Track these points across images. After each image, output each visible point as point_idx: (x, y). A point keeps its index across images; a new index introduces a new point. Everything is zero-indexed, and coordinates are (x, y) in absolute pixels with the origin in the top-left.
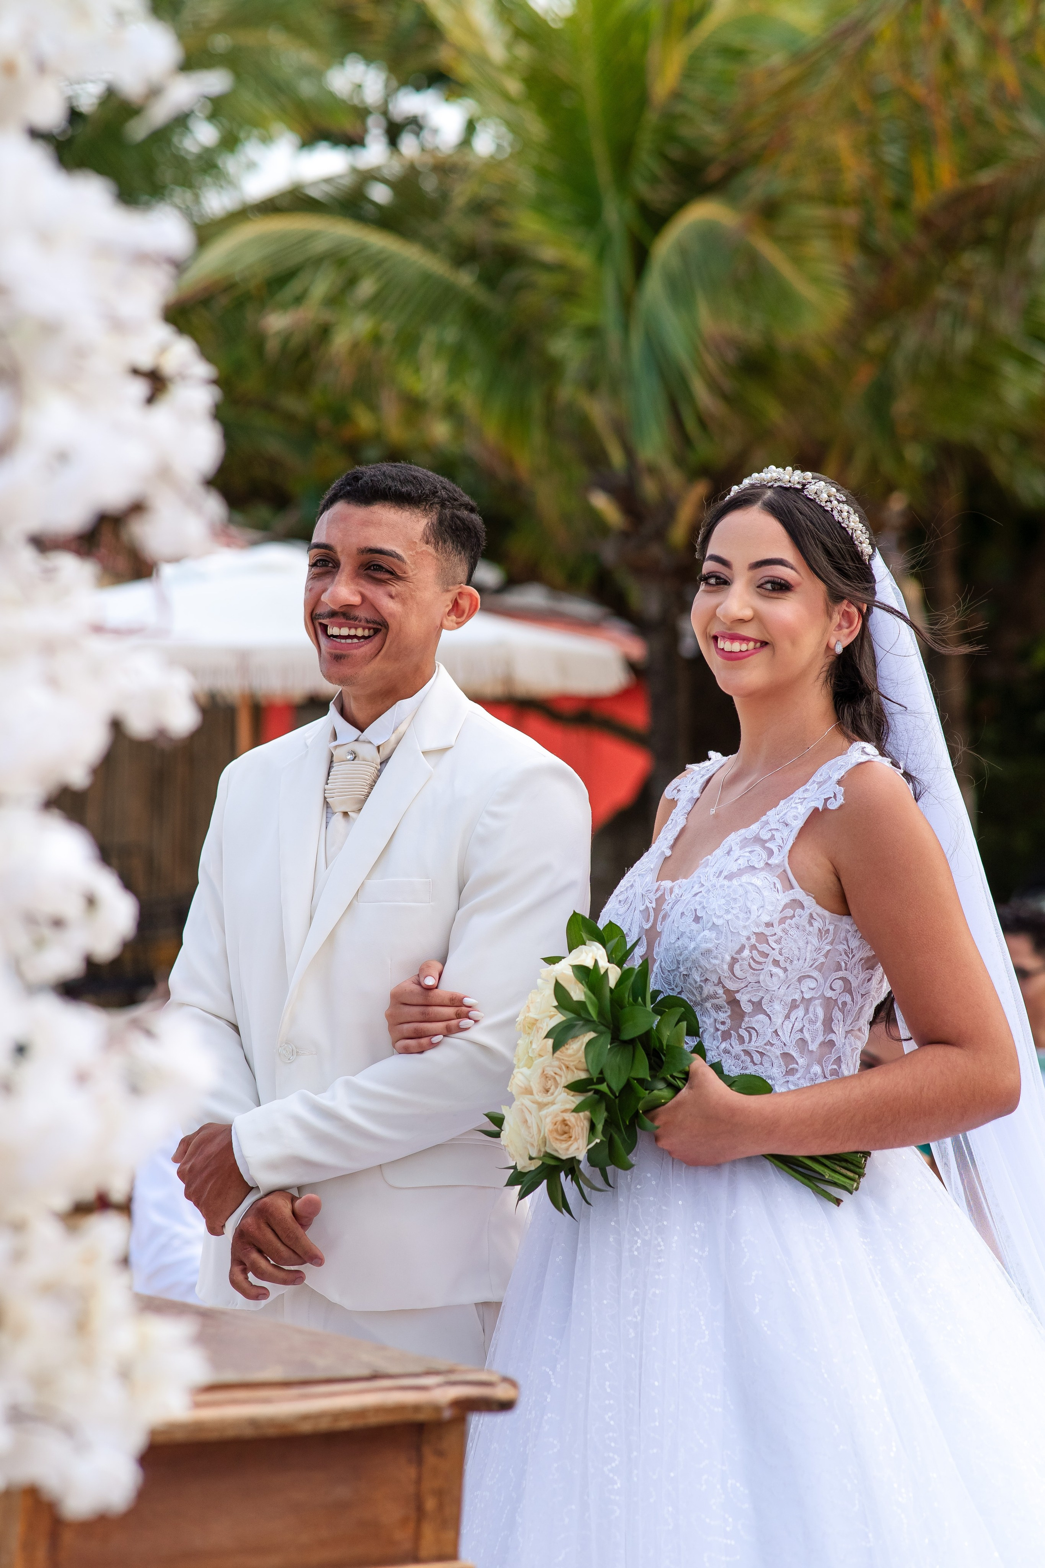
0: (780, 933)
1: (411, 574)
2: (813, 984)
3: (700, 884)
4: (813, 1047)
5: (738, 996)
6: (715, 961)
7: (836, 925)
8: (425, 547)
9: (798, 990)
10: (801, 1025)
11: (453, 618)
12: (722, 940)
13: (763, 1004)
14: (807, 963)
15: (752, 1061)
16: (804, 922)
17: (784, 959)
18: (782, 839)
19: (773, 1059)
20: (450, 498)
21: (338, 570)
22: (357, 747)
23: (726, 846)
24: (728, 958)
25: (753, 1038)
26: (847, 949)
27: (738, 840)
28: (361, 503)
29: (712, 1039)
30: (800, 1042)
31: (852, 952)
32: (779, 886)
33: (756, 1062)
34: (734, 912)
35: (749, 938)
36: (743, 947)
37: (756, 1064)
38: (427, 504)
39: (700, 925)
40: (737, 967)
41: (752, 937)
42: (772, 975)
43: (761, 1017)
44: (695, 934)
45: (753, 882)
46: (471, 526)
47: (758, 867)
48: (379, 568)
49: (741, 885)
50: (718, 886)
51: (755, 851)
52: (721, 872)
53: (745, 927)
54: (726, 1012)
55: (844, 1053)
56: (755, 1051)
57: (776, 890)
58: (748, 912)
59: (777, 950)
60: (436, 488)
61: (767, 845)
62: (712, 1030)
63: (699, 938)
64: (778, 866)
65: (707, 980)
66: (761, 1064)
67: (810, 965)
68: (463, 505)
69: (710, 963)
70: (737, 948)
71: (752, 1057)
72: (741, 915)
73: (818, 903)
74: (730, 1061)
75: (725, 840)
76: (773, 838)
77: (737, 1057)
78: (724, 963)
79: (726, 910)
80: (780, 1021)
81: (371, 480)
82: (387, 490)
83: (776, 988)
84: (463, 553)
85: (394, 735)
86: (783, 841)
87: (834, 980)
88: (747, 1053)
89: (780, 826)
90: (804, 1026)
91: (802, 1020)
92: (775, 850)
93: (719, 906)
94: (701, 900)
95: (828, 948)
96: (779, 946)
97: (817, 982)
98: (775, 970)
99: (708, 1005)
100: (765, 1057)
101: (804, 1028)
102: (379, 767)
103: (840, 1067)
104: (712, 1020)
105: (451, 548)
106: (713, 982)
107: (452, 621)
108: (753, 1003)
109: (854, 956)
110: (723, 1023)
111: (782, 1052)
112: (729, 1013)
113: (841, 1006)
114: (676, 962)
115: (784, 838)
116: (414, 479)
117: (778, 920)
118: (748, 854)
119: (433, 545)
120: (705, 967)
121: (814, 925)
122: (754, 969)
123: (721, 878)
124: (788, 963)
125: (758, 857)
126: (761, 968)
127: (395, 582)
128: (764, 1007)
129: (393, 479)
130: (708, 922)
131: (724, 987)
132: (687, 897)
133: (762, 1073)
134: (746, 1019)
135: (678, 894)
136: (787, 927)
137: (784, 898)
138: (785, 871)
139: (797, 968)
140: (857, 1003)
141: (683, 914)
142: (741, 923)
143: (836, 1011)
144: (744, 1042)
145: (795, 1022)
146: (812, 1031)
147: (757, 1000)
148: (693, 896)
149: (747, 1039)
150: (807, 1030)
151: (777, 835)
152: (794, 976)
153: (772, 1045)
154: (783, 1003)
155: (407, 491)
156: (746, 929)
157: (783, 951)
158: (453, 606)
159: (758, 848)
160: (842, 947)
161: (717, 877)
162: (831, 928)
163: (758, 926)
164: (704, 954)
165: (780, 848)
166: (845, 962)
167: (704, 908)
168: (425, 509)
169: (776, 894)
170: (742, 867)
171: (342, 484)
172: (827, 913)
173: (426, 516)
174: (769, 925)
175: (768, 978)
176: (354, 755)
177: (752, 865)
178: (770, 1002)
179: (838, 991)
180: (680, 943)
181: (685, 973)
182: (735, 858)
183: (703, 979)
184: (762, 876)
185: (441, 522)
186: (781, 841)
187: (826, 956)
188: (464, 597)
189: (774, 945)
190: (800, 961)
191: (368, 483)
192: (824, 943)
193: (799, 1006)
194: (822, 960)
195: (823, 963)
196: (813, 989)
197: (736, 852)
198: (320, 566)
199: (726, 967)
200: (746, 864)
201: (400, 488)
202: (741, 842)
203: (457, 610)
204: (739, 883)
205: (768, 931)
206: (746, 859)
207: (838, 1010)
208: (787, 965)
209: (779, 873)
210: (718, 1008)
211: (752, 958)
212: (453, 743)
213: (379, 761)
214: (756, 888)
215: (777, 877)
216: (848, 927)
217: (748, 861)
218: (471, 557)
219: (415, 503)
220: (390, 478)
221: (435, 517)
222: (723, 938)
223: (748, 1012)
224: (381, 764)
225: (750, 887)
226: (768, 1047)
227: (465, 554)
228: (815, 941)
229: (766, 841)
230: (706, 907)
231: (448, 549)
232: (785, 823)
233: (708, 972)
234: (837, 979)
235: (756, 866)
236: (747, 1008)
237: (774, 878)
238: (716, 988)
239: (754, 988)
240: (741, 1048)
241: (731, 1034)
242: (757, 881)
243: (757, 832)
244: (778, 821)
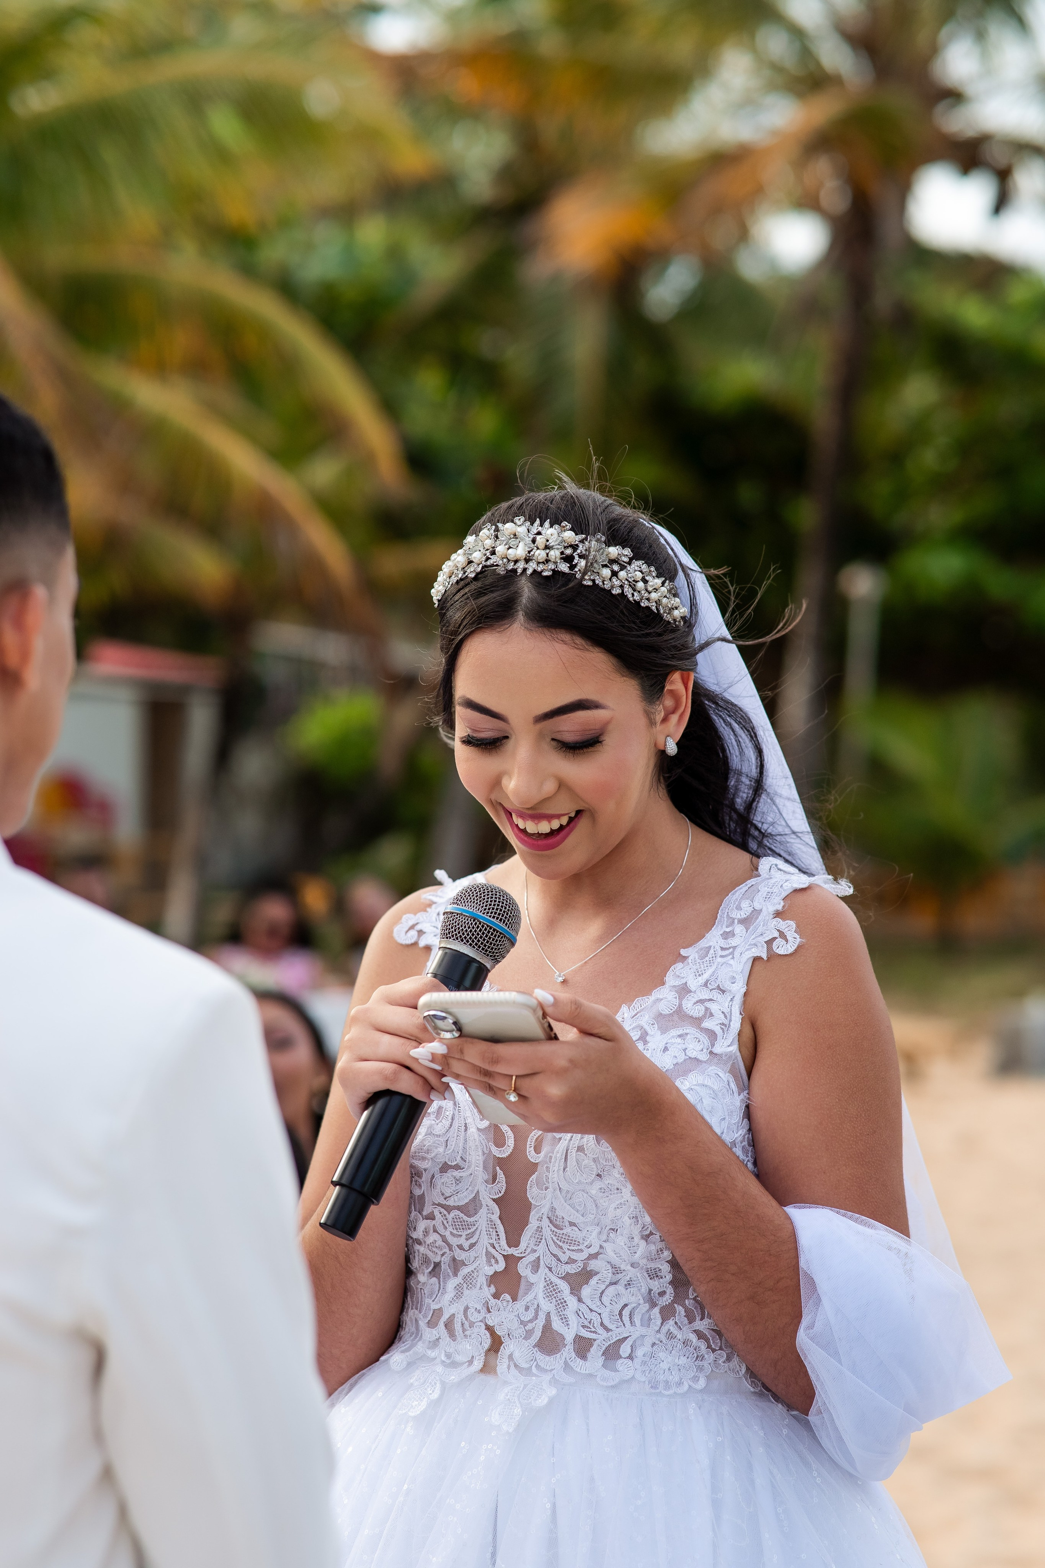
27: (648, 1018)
29: (646, 1319)
32: (733, 1085)
45: (706, 1083)
47: (702, 1059)
51: (687, 1034)
54: (666, 1277)
57: (731, 1093)
61: (700, 1024)
62: (646, 1307)
64: (729, 1056)
76: (709, 1014)
86: (727, 1016)
89: (715, 995)
92: (718, 1030)
115: (723, 1011)
118: (679, 1040)
125: (696, 1045)
138: (735, 1061)
151: (713, 1007)
159: (692, 1031)
165: (723, 1027)
169: (732, 1098)
177: (693, 1057)
182: (661, 1046)
184: (712, 1072)
186: (722, 1016)
197: (659, 1039)
200: (683, 1057)
202: (657, 1021)
204: (688, 1085)
206: (677, 1047)
209: (730, 1065)
215: (728, 1072)
217: (684, 1051)
229: (700, 1019)
232: (720, 989)
235: (700, 1057)
242: (709, 1080)
243: (677, 1004)
244: (706, 985)
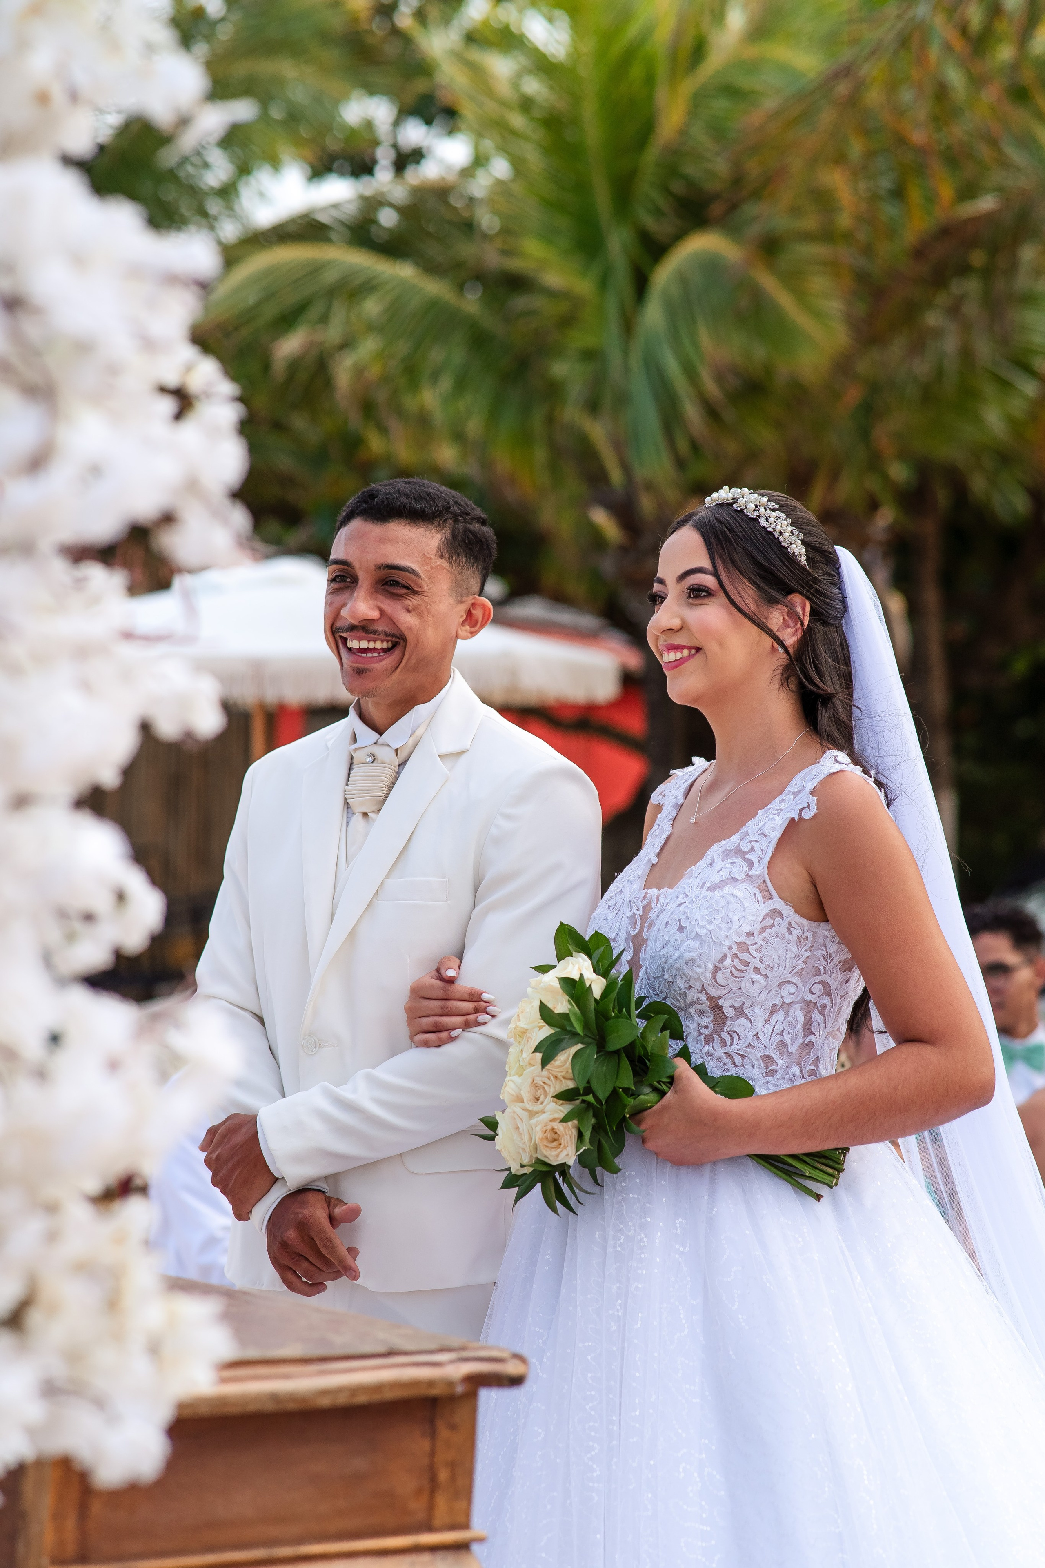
0: (760, 942)
1: (426, 588)
2: (793, 989)
3: (685, 895)
4: (793, 1049)
5: (721, 1002)
6: (699, 969)
7: (814, 932)
8: (440, 562)
9: (778, 995)
10: (781, 1029)
11: (467, 628)
12: (705, 949)
13: (744, 1008)
14: (786, 970)
15: (734, 1064)
16: (783, 930)
17: (764, 966)
18: (762, 850)
19: (754, 1060)
20: (463, 513)
21: (356, 585)
22: (377, 750)
23: (708, 857)
24: (711, 967)
25: (734, 1041)
26: (825, 953)
27: (720, 852)
28: (377, 520)
29: (696, 1042)
30: (780, 1044)
31: (830, 957)
32: (759, 896)
33: (737, 1064)
34: (716, 922)
35: (730, 948)
36: (724, 957)
37: (737, 1066)
38: (441, 520)
39: (684, 935)
40: (719, 975)
41: (733, 946)
42: (753, 982)
43: (743, 1021)
44: (679, 944)
45: (734, 893)
46: (483, 539)
47: (739, 879)
48: (396, 584)
49: (723, 897)
50: (701, 897)
51: (736, 862)
52: (704, 883)
53: (727, 937)
54: (709, 1016)
55: (822, 1053)
56: (737, 1053)
57: (757, 901)
58: (730, 922)
59: (758, 959)
60: (448, 503)
61: (747, 856)
62: (695, 1034)
63: (683, 948)
64: (758, 877)
65: (690, 987)
66: (743, 1065)
67: (790, 971)
68: (475, 519)
69: (693, 971)
70: (720, 957)
71: (733, 1060)
72: (724, 925)
73: (796, 912)
74: (712, 1063)
75: (708, 852)
76: (752, 849)
77: (719, 1060)
78: (707, 972)
79: (709, 920)
80: (760, 1025)
81: (387, 498)
82: (402, 508)
83: (757, 994)
84: (475, 565)
85: (411, 738)
86: (762, 852)
87: (813, 984)
88: (728, 1055)
89: (760, 838)
90: (784, 1029)
91: (782, 1023)
92: (755, 861)
93: (702, 916)
94: (685, 910)
95: (807, 954)
96: (760, 955)
97: (797, 987)
98: (756, 977)
99: (692, 1010)
100: (746, 1059)
101: (784, 1031)
102: (397, 769)
103: (818, 1068)
104: (696, 1024)
105: (464, 561)
106: (697, 989)
107: (466, 631)
108: (735, 1008)
109: (832, 960)
110: (706, 1027)
111: (762, 1055)
112: (712, 1018)
113: (820, 1009)
114: (661, 970)
115: (763, 849)
116: (428, 495)
117: (759, 929)
118: (729, 866)
119: (447, 559)
120: (689, 975)
121: (793, 933)
122: (736, 977)
123: (704, 889)
124: (768, 970)
125: (739, 869)
126: (742, 976)
127: (412, 596)
128: (746, 1011)
129: (408, 497)
130: (692, 931)
131: (707, 993)
132: (672, 906)
133: (743, 1074)
134: (728, 1023)
135: (663, 904)
136: (767, 936)
137: (764, 908)
138: (764, 881)
139: (776, 975)
140: (836, 1005)
141: (667, 923)
142: (723, 933)
143: (816, 1013)
144: (726, 1045)
145: (775, 1025)
146: (792, 1034)
147: (739, 1005)
148: (678, 906)
149: (729, 1042)
150: (787, 1032)
151: (757, 846)
152: (774, 982)
153: (753, 1047)
154: (763, 1007)
155: (421, 508)
156: (728, 938)
157: (764, 959)
158: (467, 616)
159: (739, 860)
160: (820, 953)
161: (701, 888)
162: (810, 935)
163: (739, 936)
164: (688, 962)
165: (760, 859)
166: (823, 967)
167: (688, 918)
168: (439, 525)
169: (756, 905)
170: (724, 878)
171: (358, 502)
172: (805, 922)
173: (440, 531)
174: (750, 934)
175: (749, 985)
176: (373, 758)
177: (733, 876)
178: (751, 1006)
179: (818, 994)
180: (664, 951)
181: (670, 980)
182: (718, 869)
183: (687, 986)
184: (744, 887)
185: (454, 536)
186: (760, 853)
187: (805, 962)
188: (477, 607)
189: (755, 954)
190: (780, 968)
191: (383, 501)
192: (803, 950)
193: (779, 1010)
194: (801, 966)
195: (802, 969)
196: (793, 994)
197: (719, 864)
198: (339, 582)
199: (709, 975)
200: (728, 876)
201: (415, 505)
202: (723, 853)
203: (471, 619)
204: (722, 894)
205: (749, 941)
206: (728, 870)
207: (817, 1013)
208: (768, 972)
209: (759, 883)
210: (701, 1013)
211: (734, 966)
212: (468, 747)
213: (397, 763)
214: (737, 899)
215: (757, 888)
216: (826, 933)
217: (730, 872)
218: (483, 568)
219: (429, 519)
220: (405, 495)
221: (449, 532)
222: (706, 947)
223: (730, 1016)
224: (399, 766)
225: (731, 899)
226: (748, 1050)
227: (477, 566)
228: (794, 948)
229: (746, 853)
230: (690, 918)
231: (461, 563)
232: (764, 835)
233: (692, 980)
234: (816, 983)
235: (738, 877)
236: (729, 1012)
237: (755, 889)
238: (700, 995)
239: (736, 995)
240: (723, 1050)
241: (713, 1038)
242: (738, 892)
243: (737, 844)
244: (757, 832)
